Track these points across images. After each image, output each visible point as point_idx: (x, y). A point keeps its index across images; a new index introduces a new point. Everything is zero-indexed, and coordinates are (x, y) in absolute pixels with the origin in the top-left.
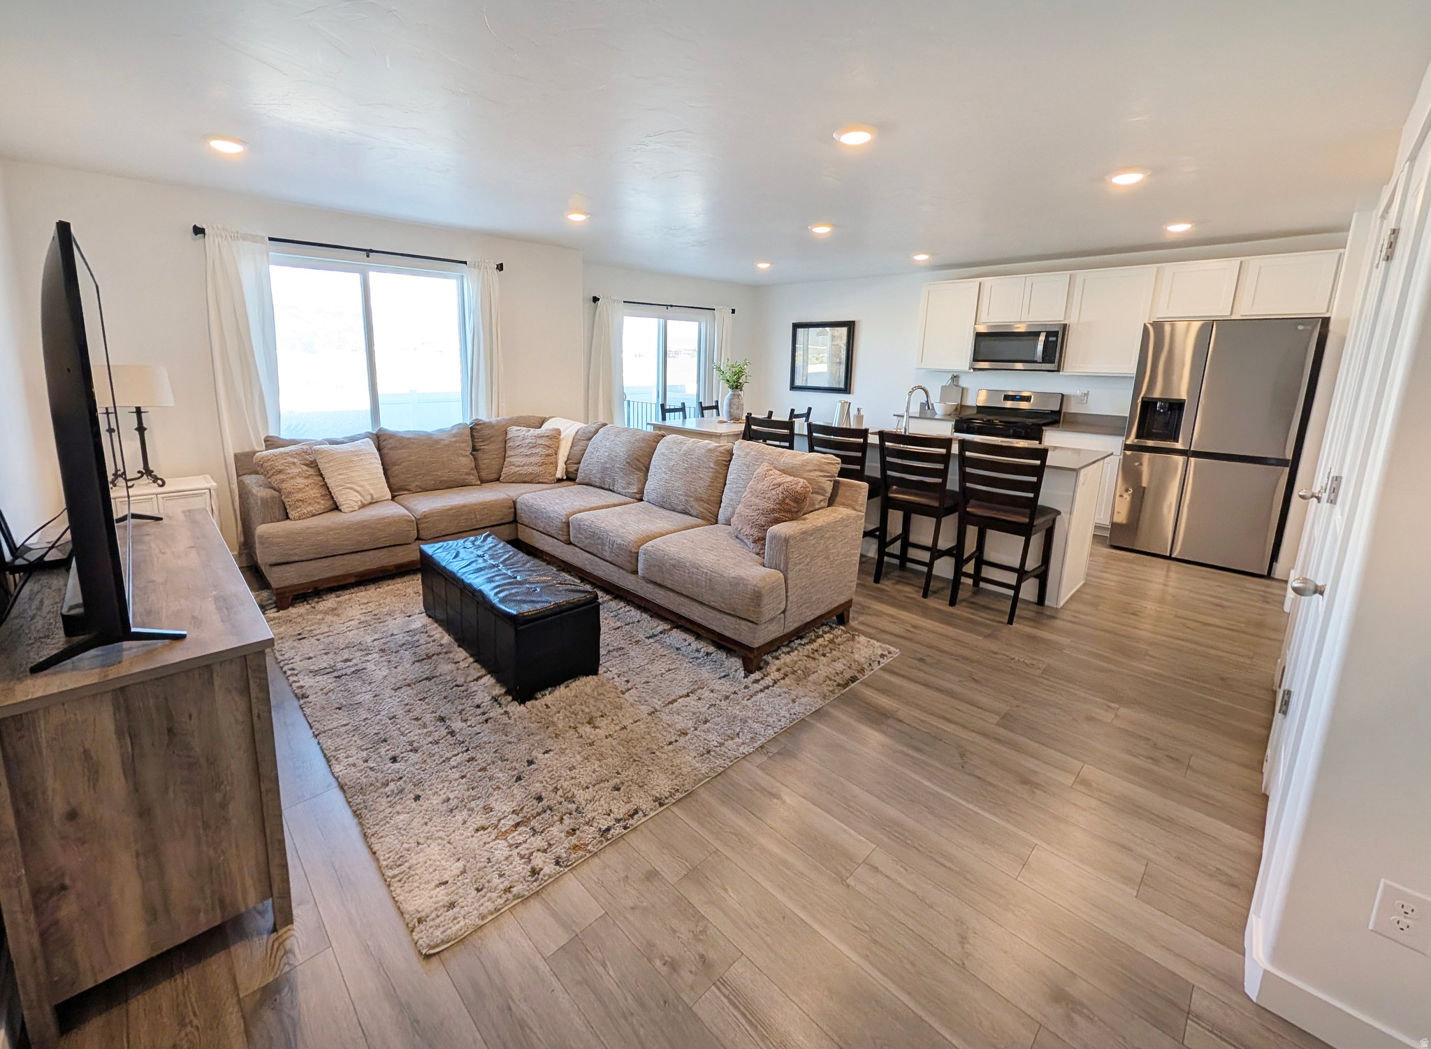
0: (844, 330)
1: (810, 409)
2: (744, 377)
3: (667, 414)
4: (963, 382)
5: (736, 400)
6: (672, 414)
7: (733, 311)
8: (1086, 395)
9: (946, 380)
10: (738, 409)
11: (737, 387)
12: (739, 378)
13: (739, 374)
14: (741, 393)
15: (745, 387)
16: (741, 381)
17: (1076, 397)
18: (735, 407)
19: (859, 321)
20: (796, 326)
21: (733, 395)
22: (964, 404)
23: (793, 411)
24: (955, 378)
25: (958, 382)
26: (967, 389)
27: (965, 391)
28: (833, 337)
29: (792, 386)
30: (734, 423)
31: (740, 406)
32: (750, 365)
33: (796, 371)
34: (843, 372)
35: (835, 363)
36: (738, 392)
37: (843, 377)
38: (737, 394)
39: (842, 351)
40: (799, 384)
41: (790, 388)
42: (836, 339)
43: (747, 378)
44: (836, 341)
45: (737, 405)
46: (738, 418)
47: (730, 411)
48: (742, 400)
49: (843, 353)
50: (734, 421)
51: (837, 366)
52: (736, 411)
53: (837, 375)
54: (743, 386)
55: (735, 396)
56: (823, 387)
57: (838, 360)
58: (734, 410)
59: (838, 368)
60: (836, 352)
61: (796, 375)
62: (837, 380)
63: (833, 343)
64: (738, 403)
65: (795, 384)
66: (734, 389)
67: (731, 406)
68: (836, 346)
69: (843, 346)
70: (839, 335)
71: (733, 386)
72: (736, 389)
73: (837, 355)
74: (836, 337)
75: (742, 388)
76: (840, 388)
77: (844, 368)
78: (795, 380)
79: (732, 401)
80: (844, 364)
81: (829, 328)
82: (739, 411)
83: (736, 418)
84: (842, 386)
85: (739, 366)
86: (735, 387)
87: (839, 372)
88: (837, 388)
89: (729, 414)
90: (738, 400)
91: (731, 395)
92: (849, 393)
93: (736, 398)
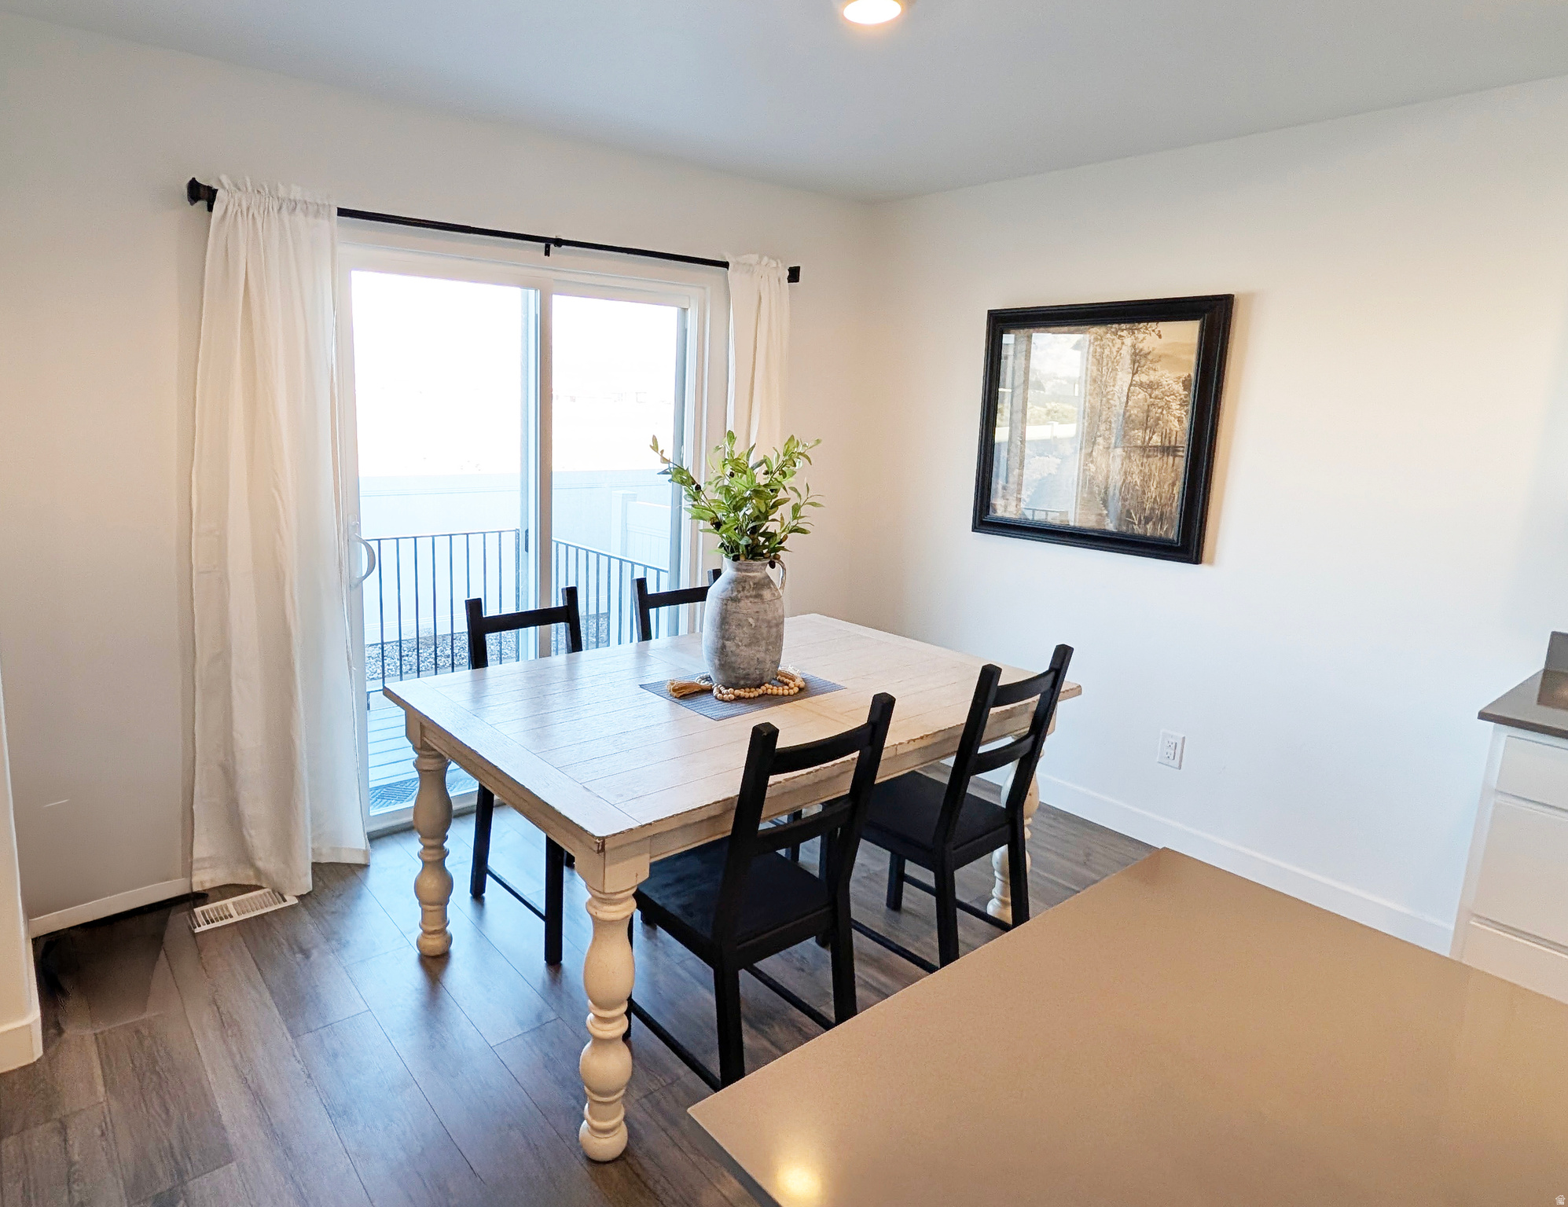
0: (1186, 334)
1: (1063, 655)
3: (491, 639)
5: (746, 606)
6: (508, 635)
7: (794, 275)
10: (754, 641)
11: (754, 552)
12: (764, 516)
13: (766, 497)
14: (774, 574)
15: (793, 550)
16: (772, 527)
18: (742, 634)
19: (1250, 296)
20: (1001, 322)
21: (740, 583)
23: (989, 674)
28: (1139, 358)
29: (985, 521)
30: (738, 699)
31: (764, 631)
32: (810, 462)
33: (998, 468)
34: (1174, 484)
35: (1144, 450)
36: (761, 570)
37: (1176, 503)
38: (756, 581)
39: (1175, 405)
40: (1007, 515)
41: (975, 529)
42: (1151, 372)
43: (791, 532)
44: (1152, 378)
45: (754, 625)
46: (754, 676)
47: (724, 647)
48: (770, 616)
49: (1177, 413)
50: (737, 692)
51: (1150, 459)
52: (746, 652)
53: (1153, 491)
54: (775, 557)
55: (747, 587)
56: (1094, 531)
57: (1156, 440)
58: (738, 646)
59: (1153, 467)
60: (1148, 411)
61: (998, 484)
62: (1147, 512)
63: (1141, 385)
64: (757, 620)
65: (995, 511)
66: (742, 558)
67: (727, 627)
68: (1151, 386)
69: (1179, 387)
70: (1166, 356)
71: (737, 546)
72: (752, 559)
73: (1151, 422)
74: (1152, 361)
75: (772, 565)
76: (1160, 539)
77: (1182, 469)
78: (996, 492)
79: (731, 606)
80: (1184, 454)
81: (1123, 326)
82: (759, 651)
83: (746, 677)
84: (1170, 531)
85: (764, 468)
86: (745, 552)
87: (1159, 483)
88: (1148, 538)
89: (719, 660)
90: (759, 607)
91: (730, 583)
92: (1196, 559)
93: (751, 596)
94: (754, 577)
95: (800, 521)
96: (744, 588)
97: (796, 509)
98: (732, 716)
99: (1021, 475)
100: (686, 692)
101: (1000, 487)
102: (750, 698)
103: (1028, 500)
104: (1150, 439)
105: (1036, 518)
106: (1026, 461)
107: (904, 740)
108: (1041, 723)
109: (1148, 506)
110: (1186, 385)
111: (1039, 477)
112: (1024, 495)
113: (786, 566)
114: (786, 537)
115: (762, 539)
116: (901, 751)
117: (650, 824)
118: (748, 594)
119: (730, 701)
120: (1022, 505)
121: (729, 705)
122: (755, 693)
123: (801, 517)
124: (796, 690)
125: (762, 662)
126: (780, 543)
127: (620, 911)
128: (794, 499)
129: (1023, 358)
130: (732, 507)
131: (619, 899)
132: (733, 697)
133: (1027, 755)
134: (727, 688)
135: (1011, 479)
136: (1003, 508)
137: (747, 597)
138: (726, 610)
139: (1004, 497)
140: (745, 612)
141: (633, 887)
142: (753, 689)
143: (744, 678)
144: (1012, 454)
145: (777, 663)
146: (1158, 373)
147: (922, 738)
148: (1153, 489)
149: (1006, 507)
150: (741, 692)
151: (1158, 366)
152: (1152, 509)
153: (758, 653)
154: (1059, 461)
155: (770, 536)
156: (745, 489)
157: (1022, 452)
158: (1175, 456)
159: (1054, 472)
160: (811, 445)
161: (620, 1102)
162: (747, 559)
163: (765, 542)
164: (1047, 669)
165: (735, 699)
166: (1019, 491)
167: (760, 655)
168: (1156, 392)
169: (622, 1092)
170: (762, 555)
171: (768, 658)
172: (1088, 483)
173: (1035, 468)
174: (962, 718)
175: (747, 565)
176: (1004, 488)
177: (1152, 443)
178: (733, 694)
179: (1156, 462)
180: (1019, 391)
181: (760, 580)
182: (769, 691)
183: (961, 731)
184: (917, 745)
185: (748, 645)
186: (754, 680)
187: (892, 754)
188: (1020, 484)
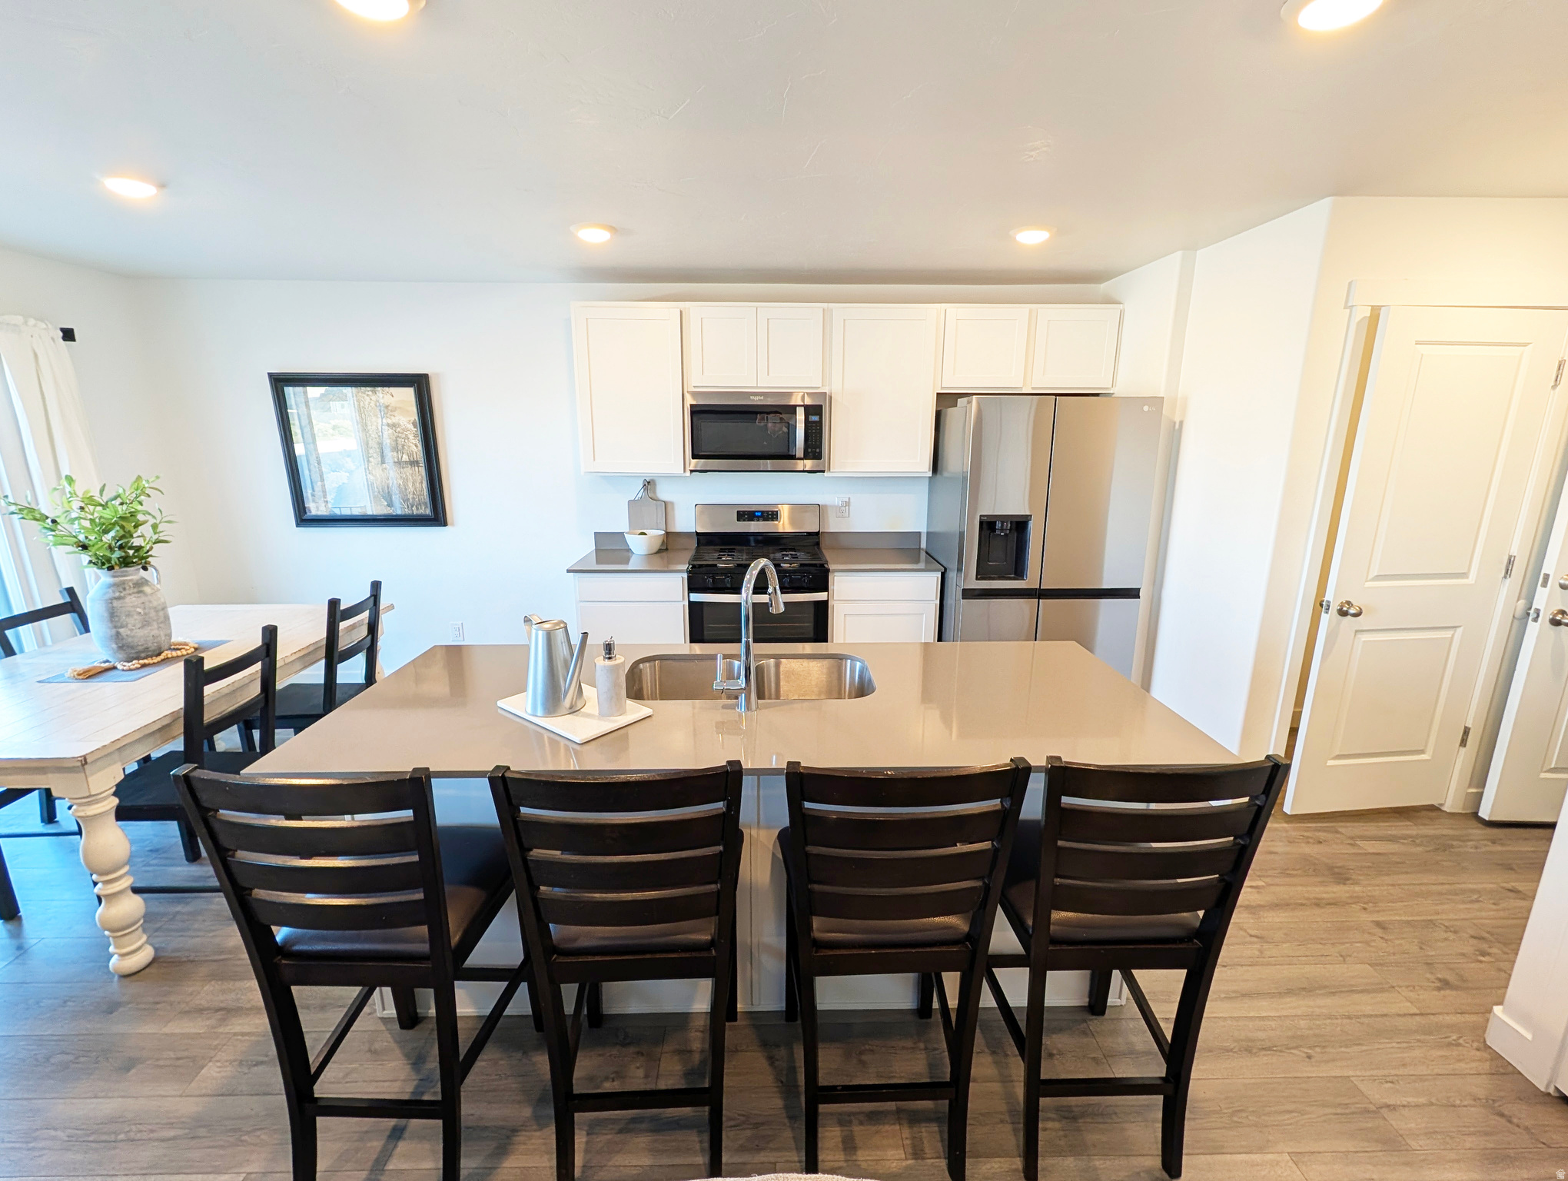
0: (407, 395)
1: (376, 586)
2: (146, 530)
4: (664, 493)
5: (131, 600)
7: (68, 335)
8: (848, 504)
9: (635, 490)
10: (146, 623)
11: (126, 562)
13: (128, 523)
14: (149, 575)
15: (159, 556)
17: (833, 507)
18: (134, 621)
20: (280, 382)
21: (120, 586)
22: (671, 529)
23: (334, 604)
24: (649, 484)
25: (655, 492)
26: (672, 503)
27: (669, 508)
28: (383, 409)
29: (304, 519)
30: (144, 666)
31: (153, 614)
32: (162, 493)
33: (305, 483)
34: (422, 482)
35: (400, 464)
36: (135, 574)
37: (426, 492)
38: (135, 581)
39: (411, 437)
40: (320, 513)
41: (298, 525)
42: (392, 417)
43: (155, 543)
44: (394, 421)
45: (142, 613)
46: (153, 648)
47: (118, 633)
48: (155, 604)
49: (414, 441)
50: (141, 662)
51: (405, 469)
52: (140, 633)
53: (411, 488)
54: (146, 563)
55: (127, 588)
56: (380, 516)
57: (405, 458)
58: (131, 630)
59: (408, 474)
60: (397, 440)
61: (307, 493)
62: (411, 500)
63: (388, 425)
64: (145, 608)
65: (311, 512)
66: (117, 568)
67: (117, 619)
68: (393, 426)
69: (411, 426)
70: (400, 408)
71: (109, 560)
72: (125, 567)
73: (400, 447)
74: (392, 411)
75: (145, 569)
76: (421, 515)
77: (424, 474)
78: (308, 499)
79: (116, 604)
80: (423, 465)
81: (368, 389)
82: (152, 630)
83: (147, 649)
84: (427, 511)
85: (119, 501)
86: (118, 563)
87: (413, 483)
88: (415, 516)
89: (117, 644)
90: (143, 599)
91: (109, 587)
92: (445, 524)
93: (134, 593)
94: (130, 580)
95: (161, 534)
96: (125, 589)
97: (155, 527)
98: (146, 676)
99: (323, 486)
100: (91, 673)
101: (310, 495)
102: (154, 663)
103: (332, 501)
104: (402, 457)
105: (343, 513)
106: (325, 476)
107: (289, 654)
108: (373, 628)
109: (410, 496)
110: (414, 424)
111: (337, 486)
112: (329, 498)
113: (158, 568)
114: (151, 548)
115: (131, 552)
116: (287, 661)
117: (118, 740)
118: (131, 592)
119: (137, 669)
120: (330, 505)
121: (139, 671)
122: (156, 660)
123: (160, 532)
124: (193, 650)
125: (157, 637)
126: (148, 551)
127: (109, 804)
128: (152, 521)
129: (304, 407)
130: (101, 531)
131: (105, 797)
132: (139, 666)
133: (370, 648)
134: (129, 662)
135: (316, 489)
136: (315, 509)
137: (130, 594)
138: (113, 608)
139: (314, 501)
140: (131, 604)
141: (112, 788)
142: (154, 658)
143: (143, 652)
144: (312, 472)
145: (170, 636)
146: (397, 418)
147: (299, 651)
148: (410, 487)
149: (317, 508)
150: (146, 661)
151: (396, 414)
152: (413, 498)
153: (153, 630)
154: (348, 474)
155: (138, 549)
156: (111, 517)
157: (320, 470)
158: (418, 466)
159: (346, 481)
160: (153, 479)
161: (140, 930)
162: (120, 568)
163: (134, 553)
164: (369, 595)
165: (141, 667)
166: (325, 496)
167: (155, 632)
168: (398, 430)
169: (142, 921)
170: (133, 563)
171: (162, 633)
172: (370, 485)
173: (332, 480)
174: (323, 634)
175: (122, 572)
176: (313, 495)
177: (404, 459)
178: (139, 663)
179: (408, 470)
180: (307, 430)
181: (138, 581)
182: (170, 656)
183: (324, 642)
184: (298, 655)
185: (142, 627)
186: (154, 651)
187: (283, 664)
188: (324, 492)
